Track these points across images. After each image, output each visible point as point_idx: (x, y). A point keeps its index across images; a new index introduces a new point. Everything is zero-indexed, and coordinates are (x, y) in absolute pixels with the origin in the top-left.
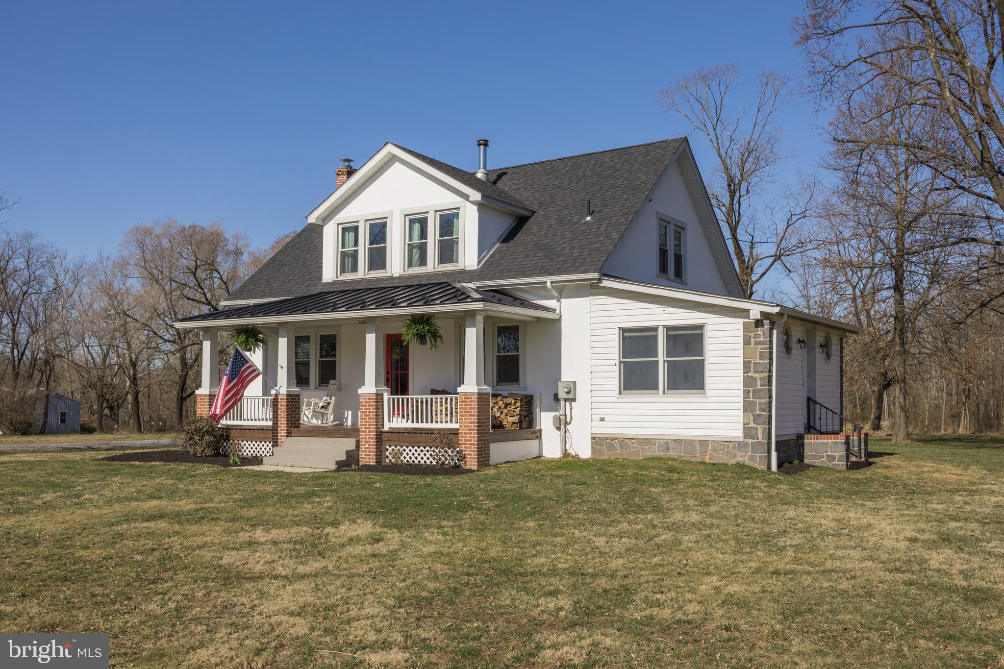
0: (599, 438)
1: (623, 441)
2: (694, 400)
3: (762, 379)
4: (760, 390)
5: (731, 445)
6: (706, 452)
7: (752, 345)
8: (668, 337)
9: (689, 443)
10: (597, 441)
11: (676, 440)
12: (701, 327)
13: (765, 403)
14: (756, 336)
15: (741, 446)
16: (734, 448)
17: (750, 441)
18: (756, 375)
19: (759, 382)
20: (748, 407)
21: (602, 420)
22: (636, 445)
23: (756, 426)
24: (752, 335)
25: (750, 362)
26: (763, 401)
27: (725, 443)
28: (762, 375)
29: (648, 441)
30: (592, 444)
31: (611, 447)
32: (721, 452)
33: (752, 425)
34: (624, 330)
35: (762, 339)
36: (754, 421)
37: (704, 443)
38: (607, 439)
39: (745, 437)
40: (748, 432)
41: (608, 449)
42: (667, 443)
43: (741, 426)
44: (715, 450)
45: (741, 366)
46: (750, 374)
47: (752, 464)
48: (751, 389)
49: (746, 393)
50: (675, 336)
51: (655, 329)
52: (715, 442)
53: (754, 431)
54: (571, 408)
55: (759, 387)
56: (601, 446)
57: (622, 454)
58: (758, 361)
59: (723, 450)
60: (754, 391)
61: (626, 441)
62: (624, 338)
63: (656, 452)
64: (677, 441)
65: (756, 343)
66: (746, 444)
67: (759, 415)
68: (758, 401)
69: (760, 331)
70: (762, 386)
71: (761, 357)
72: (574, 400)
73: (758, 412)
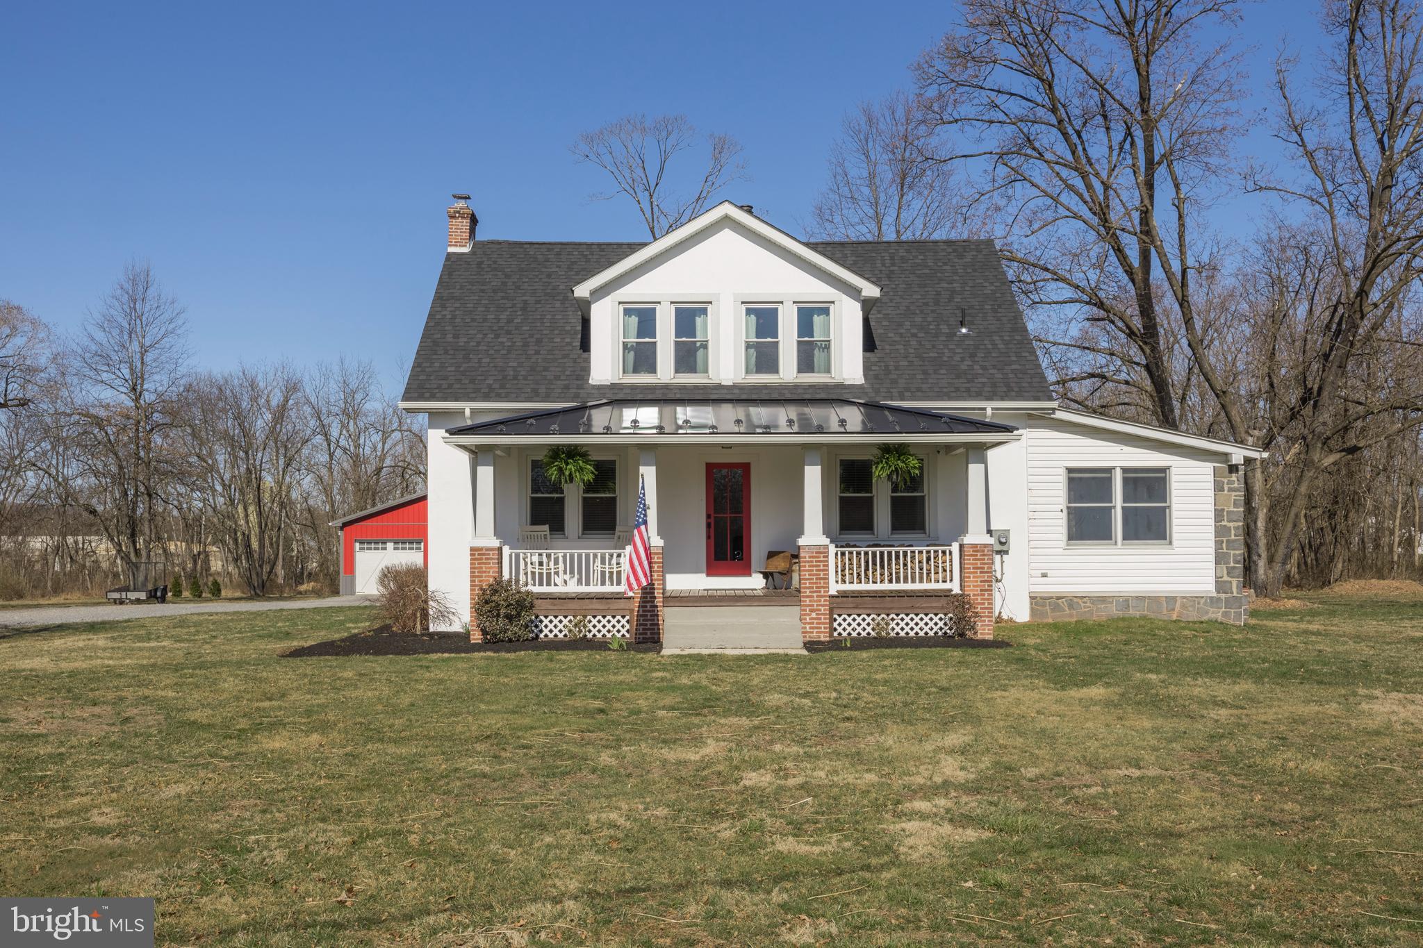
0: (1041, 598)
1: (1072, 601)
2: (1155, 551)
3: (1236, 528)
4: (1234, 541)
5: (1202, 601)
6: (1173, 610)
7: (1226, 492)
8: (1126, 481)
9: (1154, 600)
10: (1037, 601)
11: (1137, 598)
12: (1164, 470)
13: (1240, 555)
14: (1230, 482)
15: (1213, 601)
16: (1205, 603)
17: (1223, 596)
18: (1231, 525)
19: (1233, 532)
20: (1220, 559)
21: (1044, 575)
22: (1088, 604)
23: (1230, 579)
24: (1226, 480)
25: (1223, 510)
26: (1237, 552)
27: (1195, 599)
28: (1236, 524)
29: (1103, 599)
30: (1031, 604)
31: (1056, 608)
32: (1190, 609)
33: (1226, 578)
34: (1070, 470)
35: (1236, 485)
36: (1228, 574)
37: (1171, 599)
38: (1052, 598)
39: (1218, 592)
40: (1221, 586)
41: (1053, 610)
42: (1127, 601)
43: (1212, 580)
44: (1183, 606)
45: (1212, 515)
46: (1223, 523)
47: (1225, 620)
48: (1225, 539)
49: (1218, 544)
50: (1136, 480)
51: (1109, 470)
52: (1184, 598)
53: (1228, 585)
54: (1002, 562)
55: (1233, 537)
56: (1043, 606)
57: (1071, 616)
58: (1232, 509)
59: (1193, 606)
60: (1227, 541)
61: (1075, 600)
62: (1071, 480)
63: (1114, 611)
64: (1140, 598)
65: (1230, 490)
66: (1219, 599)
67: (1234, 568)
68: (1232, 552)
69: (1234, 477)
70: (1235, 535)
71: (1235, 505)
72: (1006, 552)
73: (1232, 565)
